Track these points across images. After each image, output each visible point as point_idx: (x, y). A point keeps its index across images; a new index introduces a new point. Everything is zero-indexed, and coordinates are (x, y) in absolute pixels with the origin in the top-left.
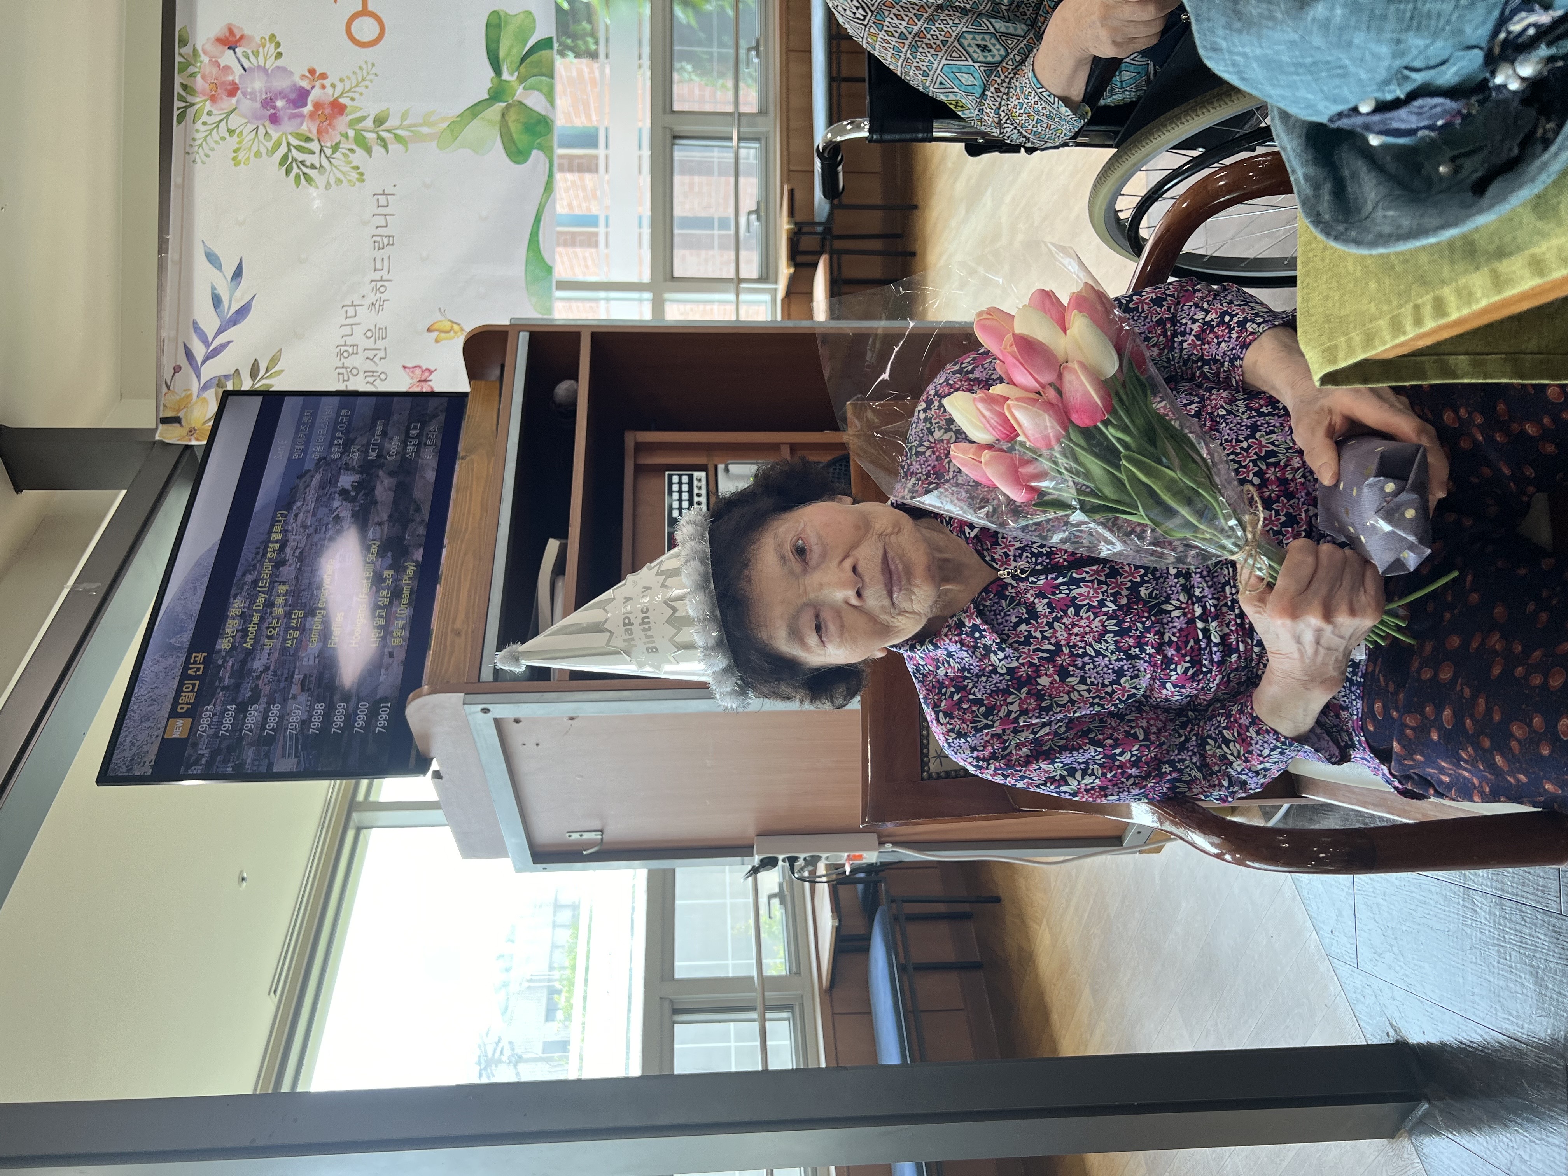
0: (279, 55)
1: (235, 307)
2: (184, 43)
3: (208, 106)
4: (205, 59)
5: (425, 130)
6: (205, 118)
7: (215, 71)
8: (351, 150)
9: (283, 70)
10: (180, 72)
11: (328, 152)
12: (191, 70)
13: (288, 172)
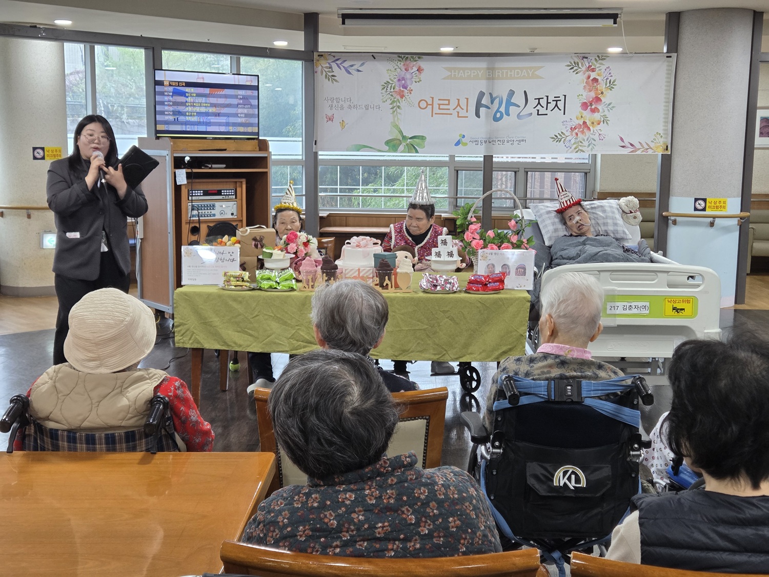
0: (416, 82)
1: (350, 71)
2: (419, 58)
3: (402, 63)
4: (415, 63)
5: (396, 119)
6: (399, 63)
7: (412, 65)
8: (391, 100)
9: (412, 83)
10: (411, 57)
11: (391, 94)
12: (412, 59)
13: (385, 83)
